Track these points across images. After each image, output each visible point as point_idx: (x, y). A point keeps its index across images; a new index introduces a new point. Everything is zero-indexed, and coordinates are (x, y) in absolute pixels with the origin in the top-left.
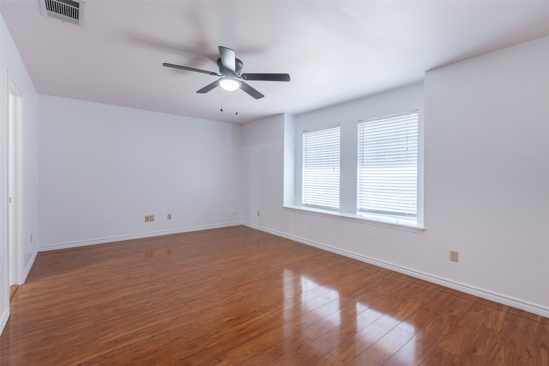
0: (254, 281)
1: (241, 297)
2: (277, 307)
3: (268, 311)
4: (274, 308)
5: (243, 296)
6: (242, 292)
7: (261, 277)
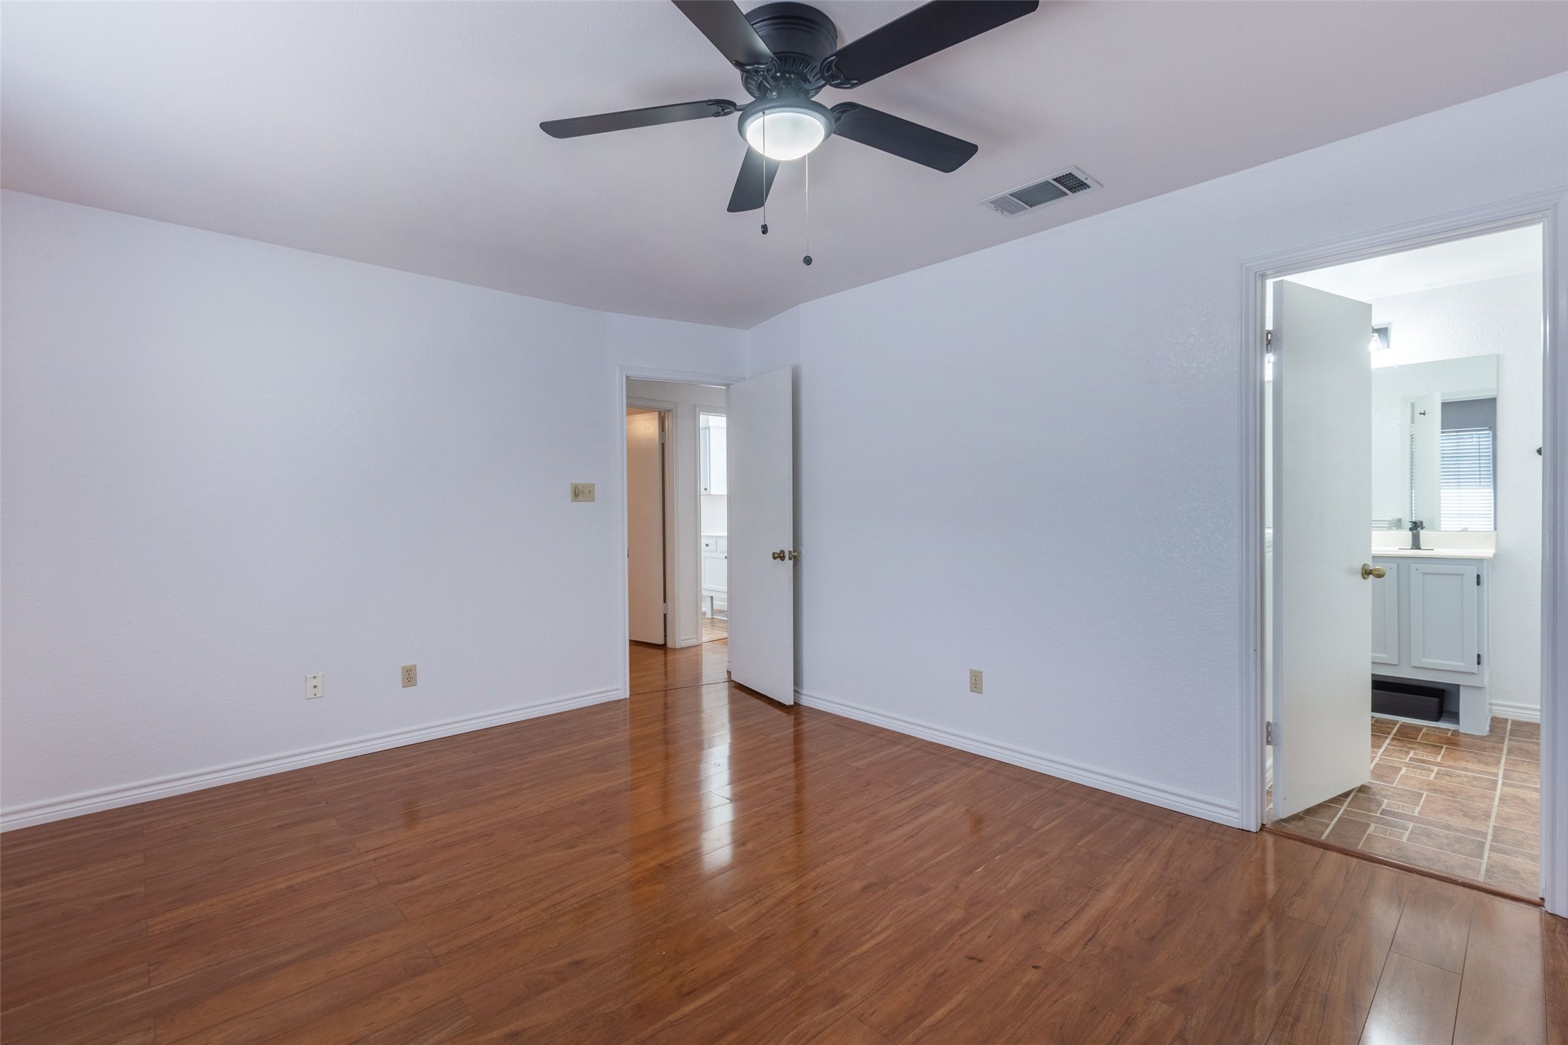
0: (694, 991)
1: (731, 907)
2: (622, 882)
3: (648, 870)
4: (632, 877)
5: (723, 911)
6: (731, 927)
7: (658, 1025)
